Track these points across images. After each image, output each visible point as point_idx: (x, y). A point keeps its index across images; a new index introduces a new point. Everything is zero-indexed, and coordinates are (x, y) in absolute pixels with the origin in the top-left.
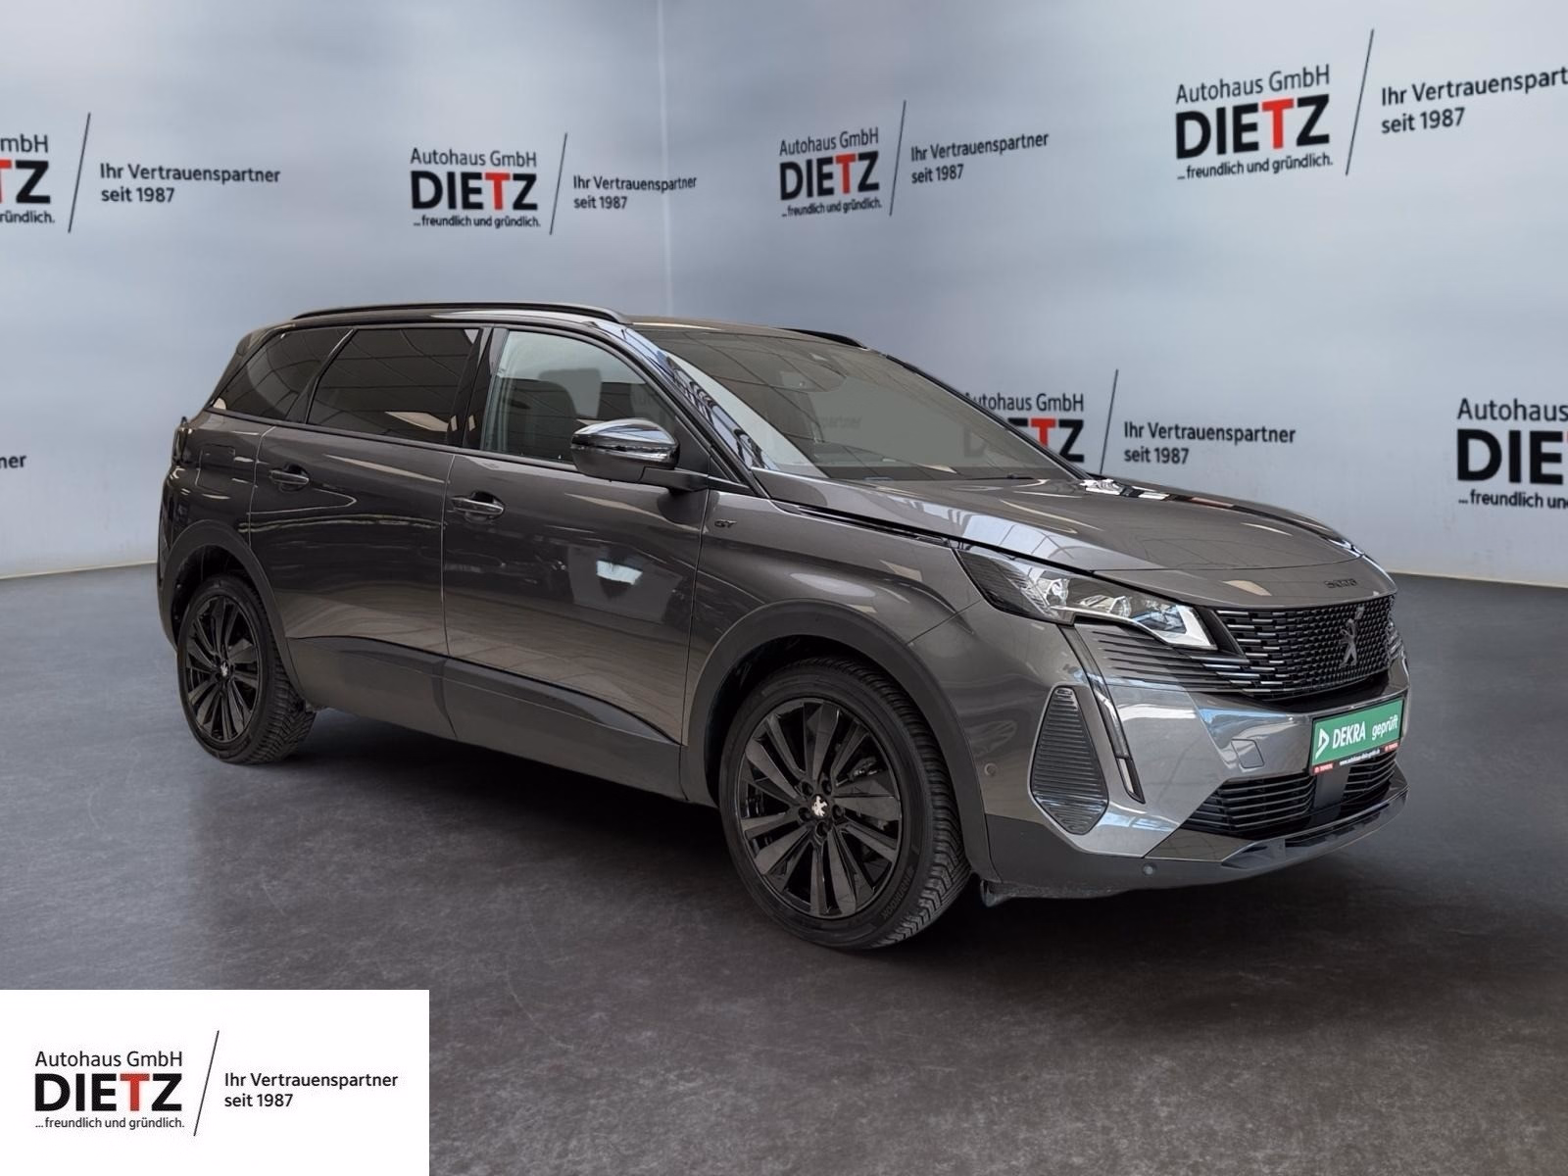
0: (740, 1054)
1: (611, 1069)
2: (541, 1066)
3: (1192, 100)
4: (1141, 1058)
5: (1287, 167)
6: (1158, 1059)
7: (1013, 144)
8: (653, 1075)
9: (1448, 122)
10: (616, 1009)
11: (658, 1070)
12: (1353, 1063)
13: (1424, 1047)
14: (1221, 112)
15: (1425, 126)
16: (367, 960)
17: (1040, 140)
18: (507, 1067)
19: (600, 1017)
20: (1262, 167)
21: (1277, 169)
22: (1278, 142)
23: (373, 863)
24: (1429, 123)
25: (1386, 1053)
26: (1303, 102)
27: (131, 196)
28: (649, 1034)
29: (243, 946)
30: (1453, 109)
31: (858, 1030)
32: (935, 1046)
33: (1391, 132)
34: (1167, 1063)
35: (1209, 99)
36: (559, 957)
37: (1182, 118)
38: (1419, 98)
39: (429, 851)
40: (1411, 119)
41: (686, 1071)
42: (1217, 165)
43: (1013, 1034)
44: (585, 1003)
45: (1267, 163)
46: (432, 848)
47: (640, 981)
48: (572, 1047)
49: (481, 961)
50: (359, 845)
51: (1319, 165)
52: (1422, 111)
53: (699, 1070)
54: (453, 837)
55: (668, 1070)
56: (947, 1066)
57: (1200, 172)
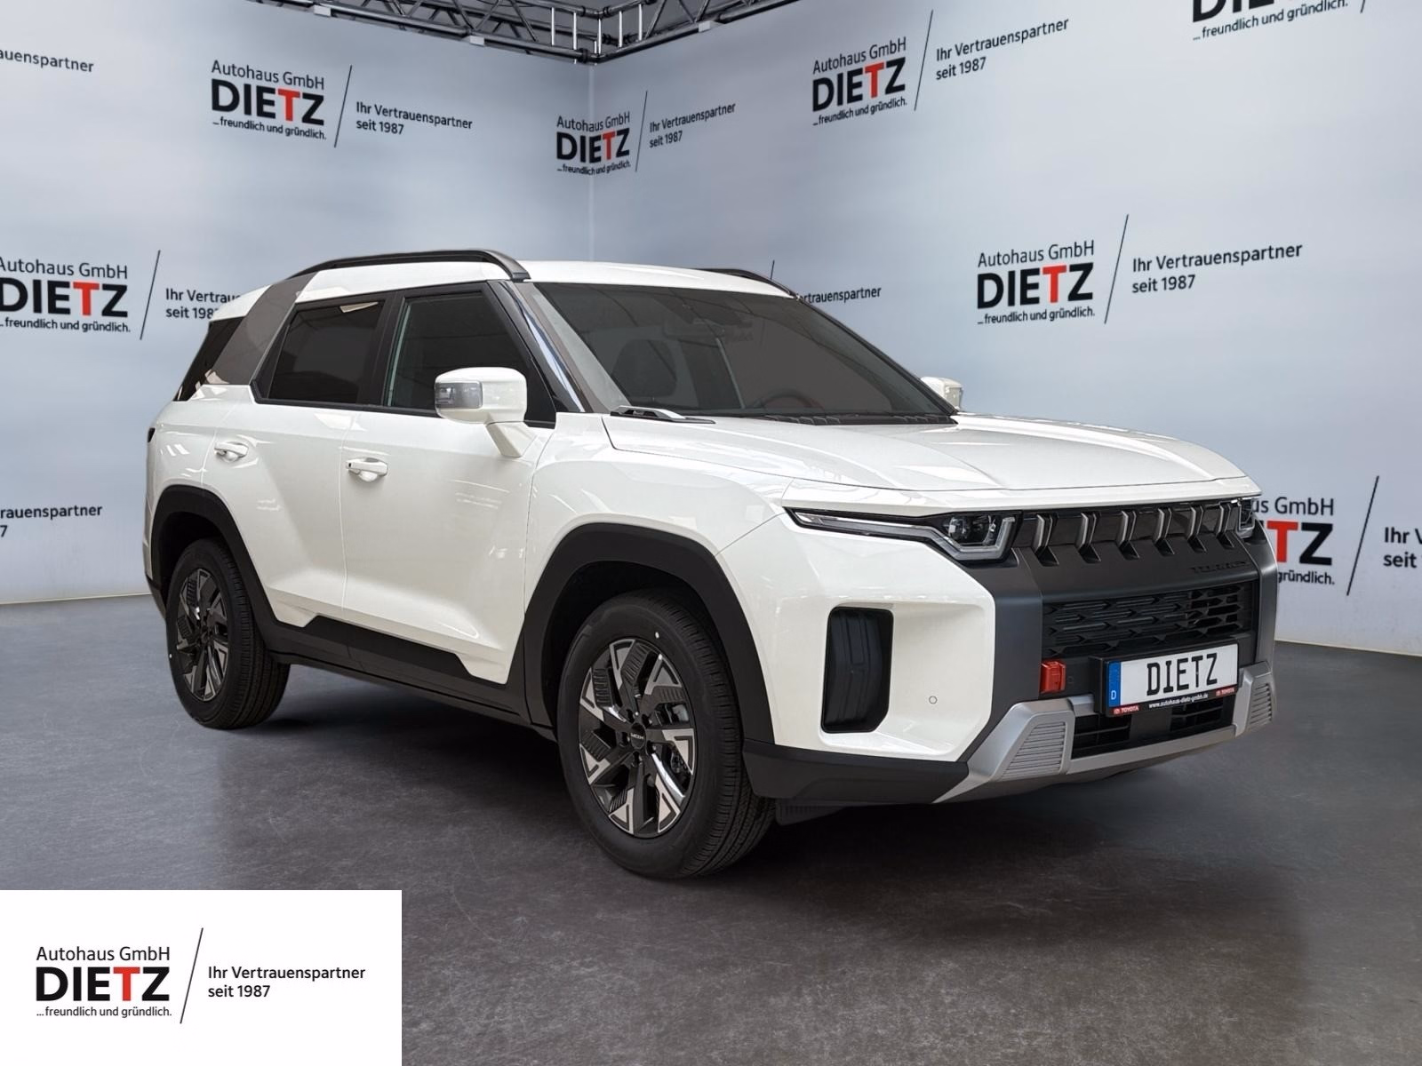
0: (628, 949)
1: (528, 957)
2: (476, 953)
3: (990, 265)
4: (932, 961)
5: (1061, 317)
6: (944, 961)
7: (854, 295)
8: (561, 962)
9: (1182, 285)
10: (534, 914)
11: (565, 958)
12: (1092, 969)
13: (1147, 959)
14: (1012, 274)
15: (1165, 288)
16: (345, 875)
17: (874, 292)
18: (450, 954)
19: (523, 921)
20: (1042, 316)
21: (1053, 316)
22: (1054, 298)
23: (353, 806)
24: (1168, 286)
25: (1119, 963)
26: (1074, 268)
27: (189, 314)
28: (559, 933)
29: (253, 862)
30: (1186, 275)
31: (717, 935)
32: (775, 948)
33: (1140, 292)
34: (951, 965)
35: (1003, 265)
36: (492, 876)
37: (982, 278)
38: (1161, 267)
39: (397, 799)
40: (1155, 282)
41: (587, 960)
42: (1009, 314)
43: (836, 941)
44: (511, 910)
45: (1045, 313)
46: (398, 797)
47: (553, 895)
48: (500, 941)
49: (433, 878)
50: (343, 794)
51: (1085, 316)
52: (1163, 277)
53: (595, 960)
54: (416, 790)
55: (573, 959)
56: (784, 963)
57: (994, 319)
